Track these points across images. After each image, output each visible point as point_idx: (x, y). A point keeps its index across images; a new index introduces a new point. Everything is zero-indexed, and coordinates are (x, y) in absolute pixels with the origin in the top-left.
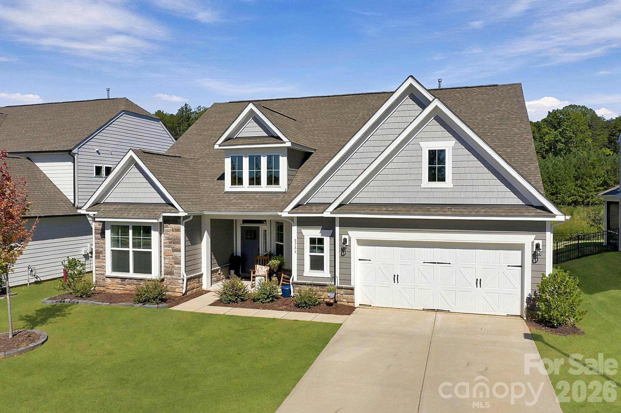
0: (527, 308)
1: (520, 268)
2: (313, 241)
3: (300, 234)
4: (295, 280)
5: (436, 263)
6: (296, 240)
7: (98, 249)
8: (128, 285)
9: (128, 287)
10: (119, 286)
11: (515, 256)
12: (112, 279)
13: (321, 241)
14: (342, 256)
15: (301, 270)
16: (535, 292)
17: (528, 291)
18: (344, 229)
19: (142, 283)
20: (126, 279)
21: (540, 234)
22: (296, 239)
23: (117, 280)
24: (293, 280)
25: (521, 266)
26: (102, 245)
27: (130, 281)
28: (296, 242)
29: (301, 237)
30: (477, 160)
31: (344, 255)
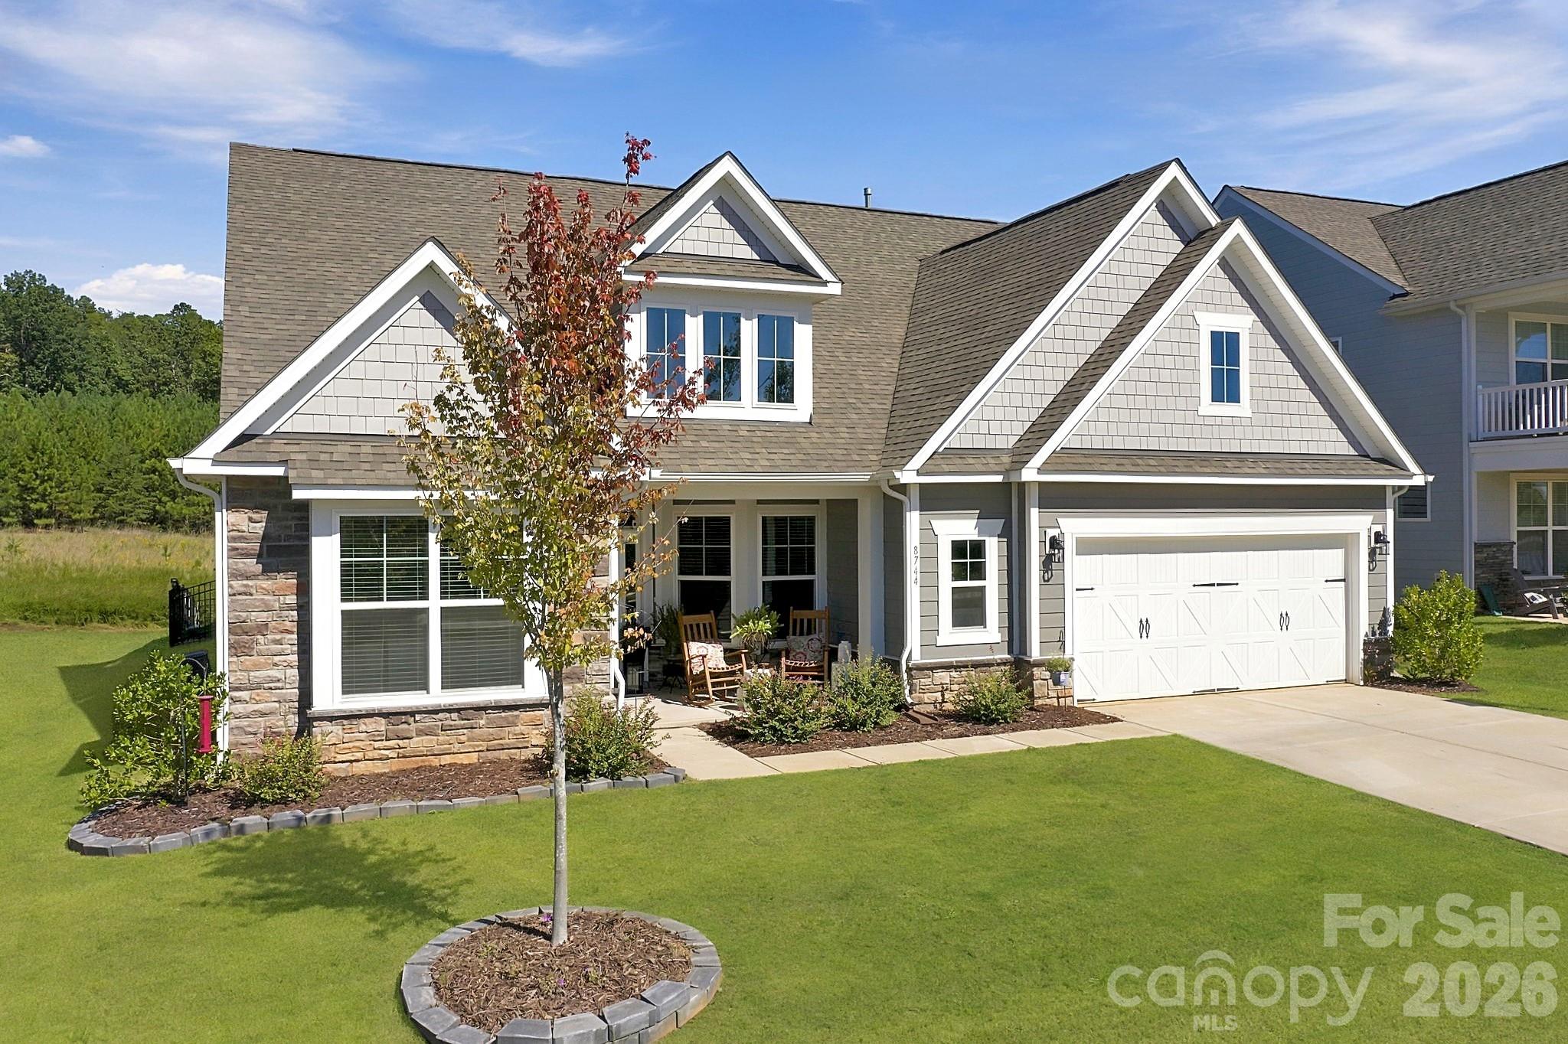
0: (1364, 660)
1: (1342, 584)
2: (959, 549)
3: (927, 530)
4: (917, 658)
5: (1213, 585)
6: (918, 550)
7: (244, 615)
8: (418, 735)
9: (417, 743)
10: (377, 745)
11: (1332, 561)
12: (345, 722)
13: (978, 549)
14: (1045, 581)
15: (930, 628)
16: (1373, 628)
17: (1363, 628)
18: (1050, 513)
19: (482, 722)
20: (412, 714)
21: (1379, 513)
22: (918, 546)
23: (369, 725)
24: (909, 659)
25: (1344, 580)
26: (266, 597)
27: (429, 722)
28: (918, 555)
29: (930, 539)
30: (1287, 360)
31: (1048, 581)
